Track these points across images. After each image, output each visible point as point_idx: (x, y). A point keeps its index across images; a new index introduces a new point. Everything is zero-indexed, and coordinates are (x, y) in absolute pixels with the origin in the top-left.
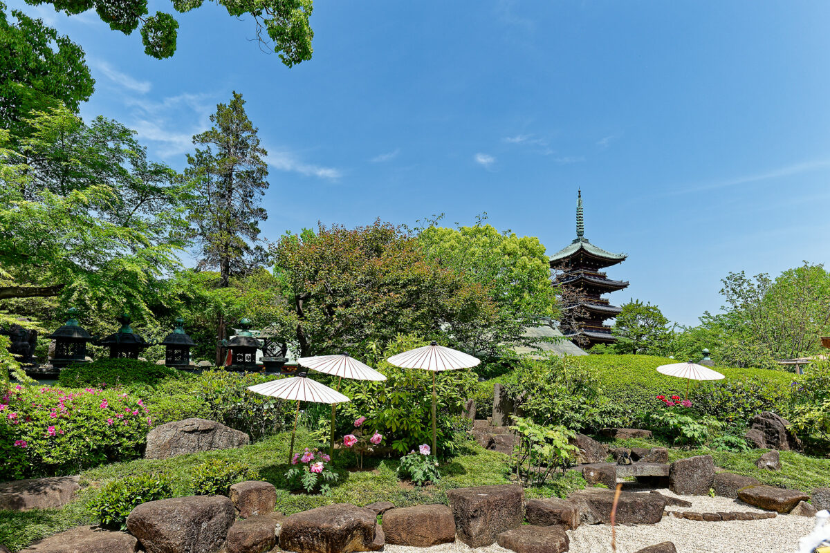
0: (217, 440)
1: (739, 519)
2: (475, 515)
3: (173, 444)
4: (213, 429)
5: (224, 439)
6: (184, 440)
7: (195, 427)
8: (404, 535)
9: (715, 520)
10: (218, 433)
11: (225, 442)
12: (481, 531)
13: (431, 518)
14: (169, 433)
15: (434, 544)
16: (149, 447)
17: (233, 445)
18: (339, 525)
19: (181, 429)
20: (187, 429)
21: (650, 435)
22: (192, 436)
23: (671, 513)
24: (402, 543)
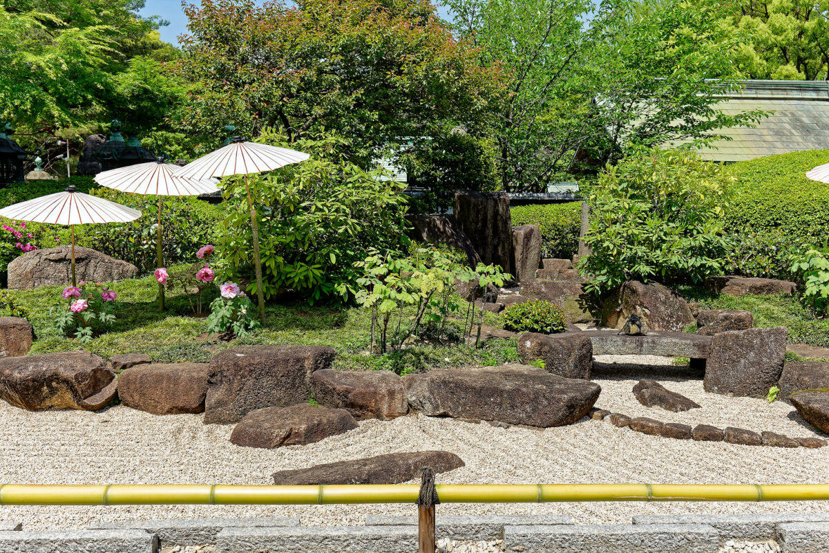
0: (92, 272)
1: (728, 441)
2: (213, 380)
3: (36, 275)
4: (86, 259)
5: (100, 271)
6: (50, 270)
7: (62, 255)
8: (136, 397)
9: (677, 437)
10: (93, 263)
11: (101, 274)
12: (220, 403)
13: (169, 378)
14: (31, 261)
15: (170, 412)
16: (10, 276)
17: (113, 279)
18: (19, 373)
19: (45, 257)
20: (52, 257)
21: (792, 291)
22: (60, 266)
23: (608, 417)
24: (136, 407)
